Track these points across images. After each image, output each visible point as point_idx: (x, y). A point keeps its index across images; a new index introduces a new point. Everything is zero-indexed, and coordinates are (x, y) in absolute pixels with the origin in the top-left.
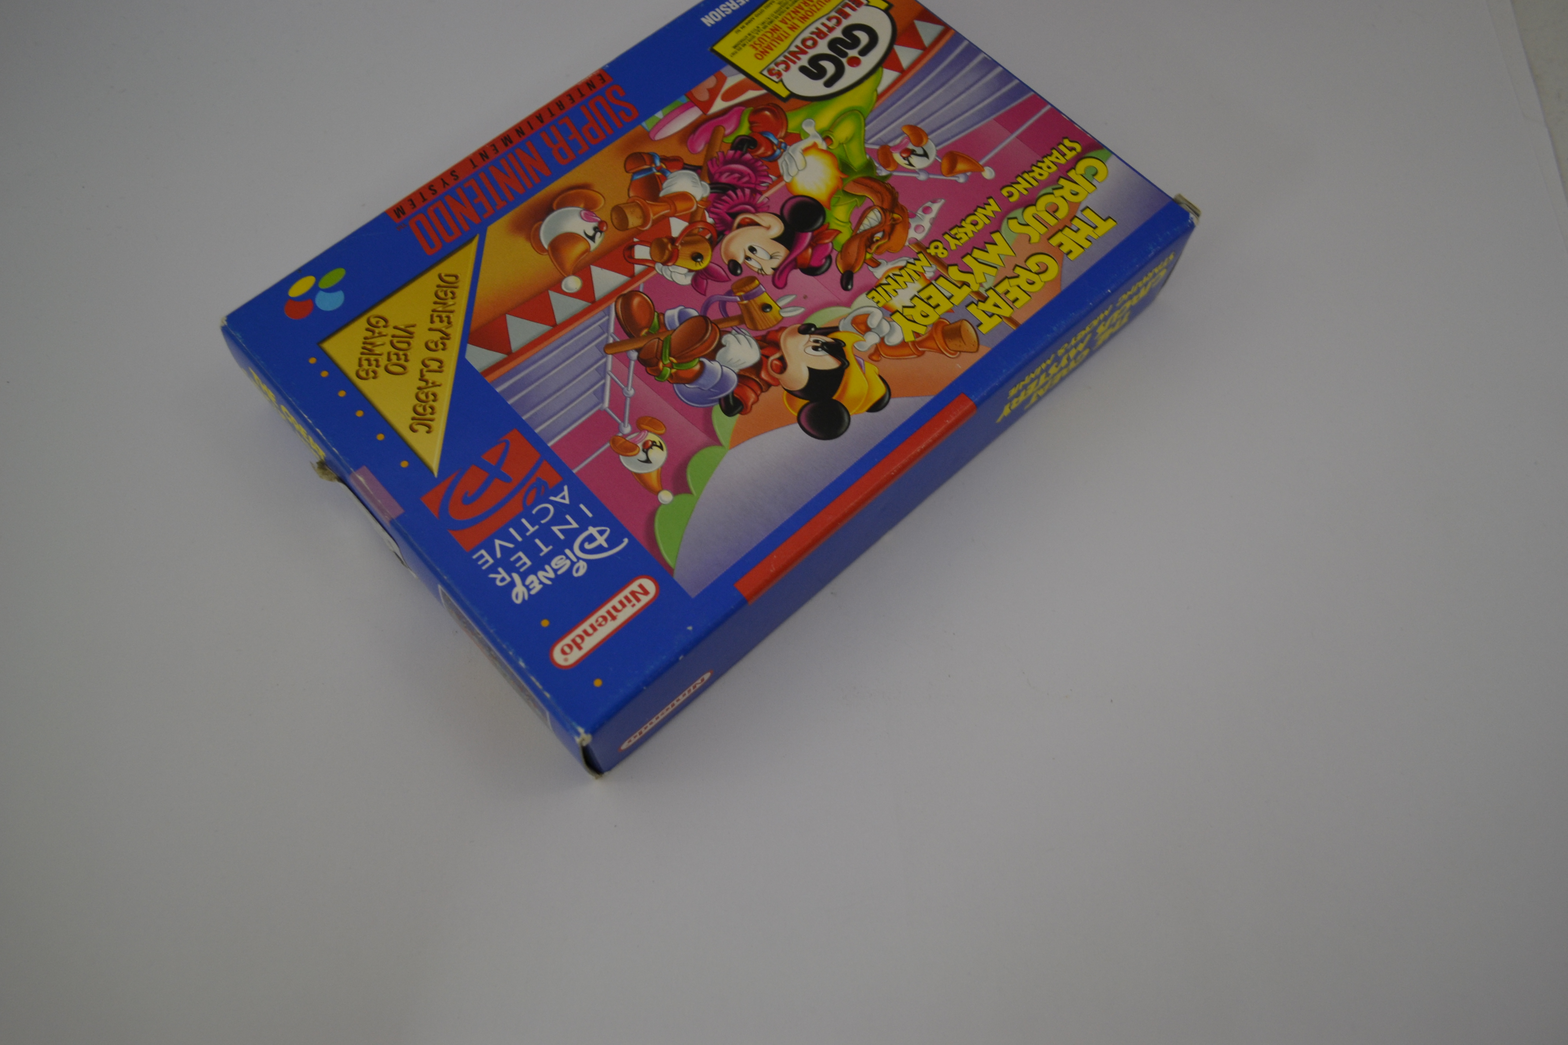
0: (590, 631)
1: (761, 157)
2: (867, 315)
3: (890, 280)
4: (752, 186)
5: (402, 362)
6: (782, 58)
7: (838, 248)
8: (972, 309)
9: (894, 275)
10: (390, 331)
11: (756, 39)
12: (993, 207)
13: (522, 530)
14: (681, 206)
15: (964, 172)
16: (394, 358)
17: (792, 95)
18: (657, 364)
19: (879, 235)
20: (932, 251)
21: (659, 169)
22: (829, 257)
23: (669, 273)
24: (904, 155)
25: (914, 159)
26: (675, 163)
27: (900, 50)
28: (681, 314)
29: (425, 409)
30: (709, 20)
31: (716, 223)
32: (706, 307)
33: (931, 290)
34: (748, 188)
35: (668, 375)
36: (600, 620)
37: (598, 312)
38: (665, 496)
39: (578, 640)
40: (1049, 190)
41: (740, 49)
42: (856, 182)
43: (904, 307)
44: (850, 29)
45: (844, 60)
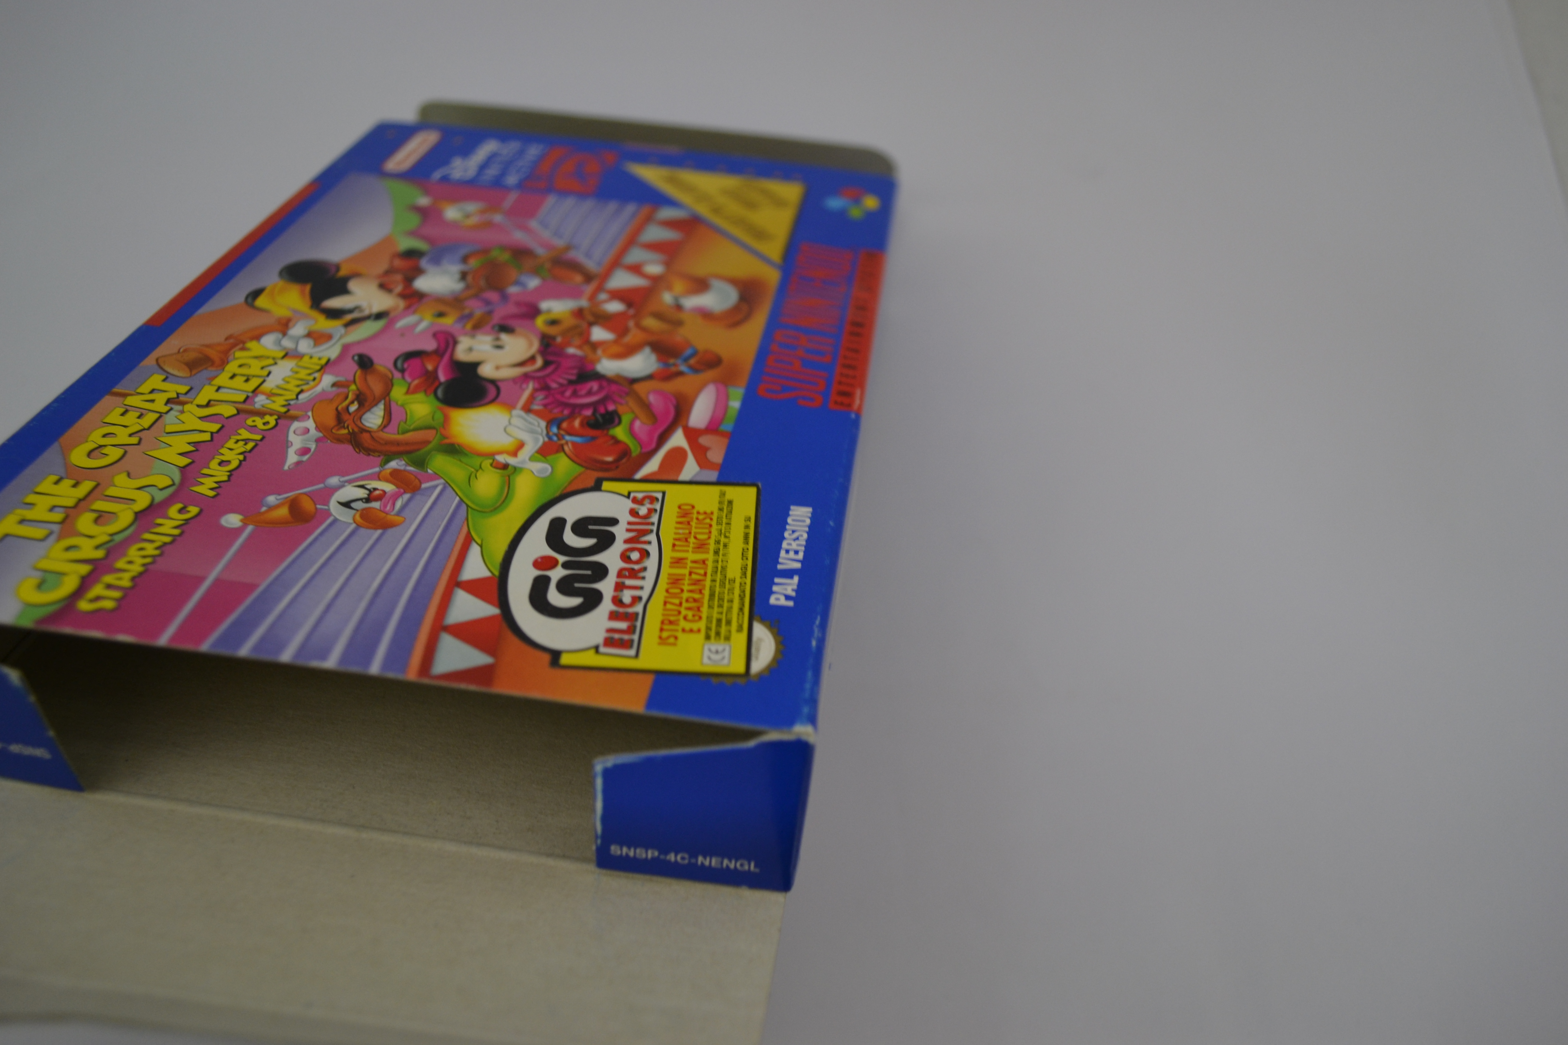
1: (571, 417)
6: (655, 519)
7: (397, 381)
8: (183, 390)
9: (307, 384)
12: (205, 488)
14: (615, 349)
17: (595, 489)
19: (353, 408)
20: (270, 419)
21: (675, 364)
22: (402, 371)
23: (570, 303)
24: (377, 492)
25: (360, 494)
26: (666, 375)
28: (525, 285)
30: (803, 512)
31: (562, 350)
32: (504, 295)
37: (606, 261)
40: (118, 538)
41: (720, 503)
42: (427, 442)
43: (275, 364)
44: (592, 600)
45: (562, 559)
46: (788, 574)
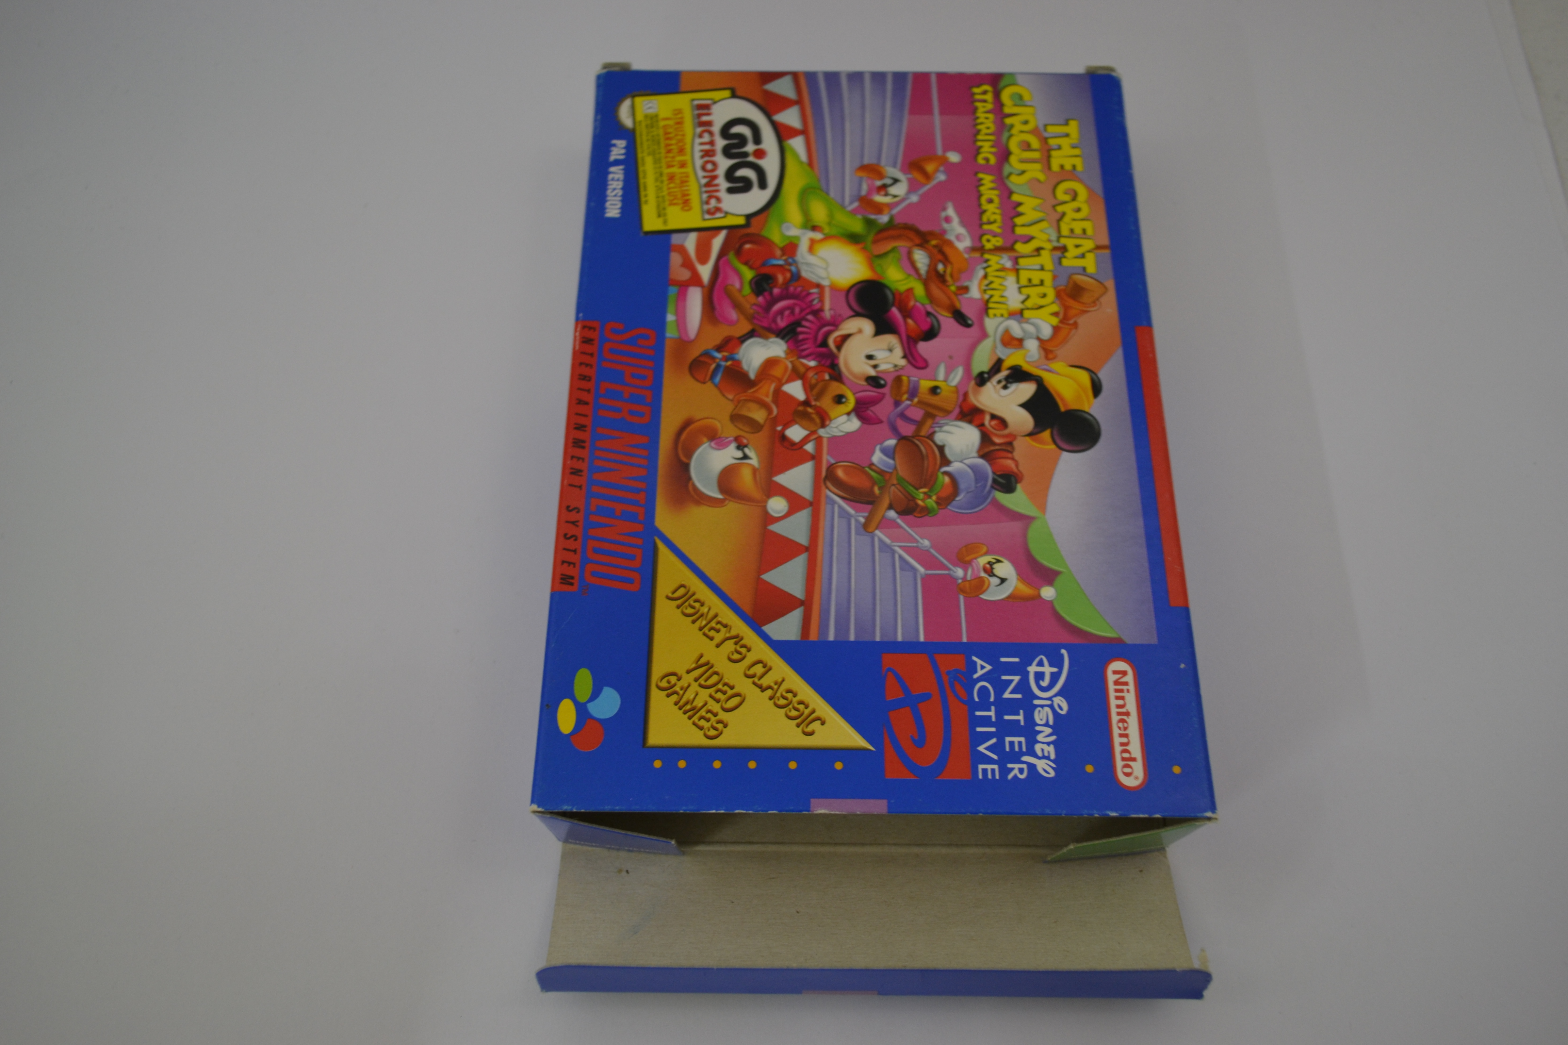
0: (1124, 740)
1: (787, 284)
2: (1007, 332)
3: (990, 292)
4: (807, 311)
5: (730, 692)
6: (705, 195)
7: (926, 301)
8: (1065, 262)
9: (987, 285)
10: (688, 679)
11: (667, 198)
12: (987, 180)
13: (986, 721)
14: (777, 372)
15: (937, 171)
16: (719, 695)
17: (749, 217)
18: (917, 505)
19: (940, 267)
20: (988, 246)
21: (726, 359)
22: (928, 314)
23: (835, 430)
24: (882, 193)
25: (893, 190)
26: (730, 344)
27: (780, 117)
28: (884, 451)
29: (797, 710)
30: (613, 210)
31: (819, 362)
32: (895, 430)
33: (1024, 276)
34: (808, 314)
35: (935, 505)
36: (1121, 725)
37: (825, 509)
38: (1047, 593)
39: (1126, 755)
40: (1006, 134)
41: (665, 214)
42: (874, 242)
43: (1023, 302)
44: (725, 131)
45: (751, 159)
46: (617, 163)
